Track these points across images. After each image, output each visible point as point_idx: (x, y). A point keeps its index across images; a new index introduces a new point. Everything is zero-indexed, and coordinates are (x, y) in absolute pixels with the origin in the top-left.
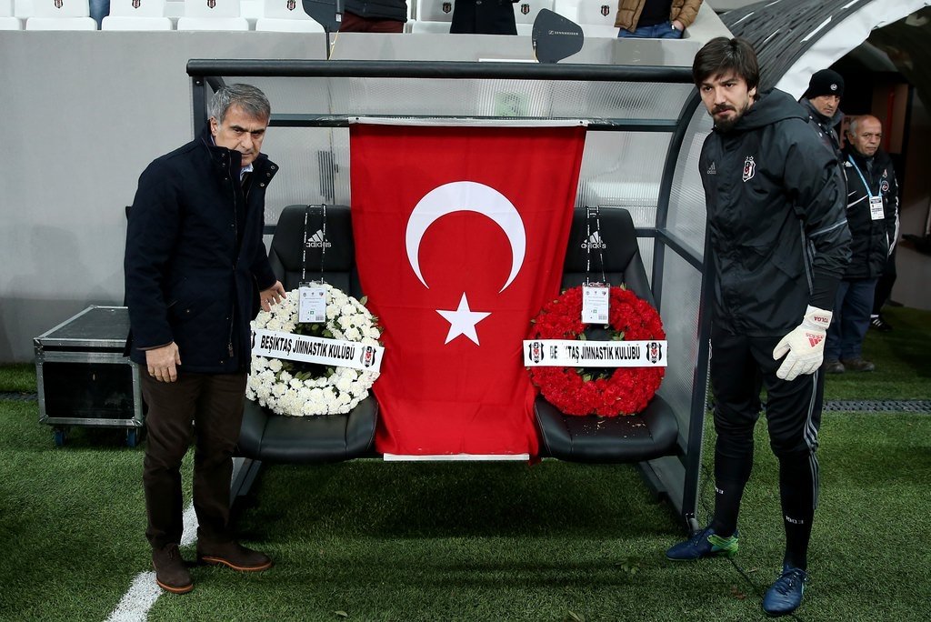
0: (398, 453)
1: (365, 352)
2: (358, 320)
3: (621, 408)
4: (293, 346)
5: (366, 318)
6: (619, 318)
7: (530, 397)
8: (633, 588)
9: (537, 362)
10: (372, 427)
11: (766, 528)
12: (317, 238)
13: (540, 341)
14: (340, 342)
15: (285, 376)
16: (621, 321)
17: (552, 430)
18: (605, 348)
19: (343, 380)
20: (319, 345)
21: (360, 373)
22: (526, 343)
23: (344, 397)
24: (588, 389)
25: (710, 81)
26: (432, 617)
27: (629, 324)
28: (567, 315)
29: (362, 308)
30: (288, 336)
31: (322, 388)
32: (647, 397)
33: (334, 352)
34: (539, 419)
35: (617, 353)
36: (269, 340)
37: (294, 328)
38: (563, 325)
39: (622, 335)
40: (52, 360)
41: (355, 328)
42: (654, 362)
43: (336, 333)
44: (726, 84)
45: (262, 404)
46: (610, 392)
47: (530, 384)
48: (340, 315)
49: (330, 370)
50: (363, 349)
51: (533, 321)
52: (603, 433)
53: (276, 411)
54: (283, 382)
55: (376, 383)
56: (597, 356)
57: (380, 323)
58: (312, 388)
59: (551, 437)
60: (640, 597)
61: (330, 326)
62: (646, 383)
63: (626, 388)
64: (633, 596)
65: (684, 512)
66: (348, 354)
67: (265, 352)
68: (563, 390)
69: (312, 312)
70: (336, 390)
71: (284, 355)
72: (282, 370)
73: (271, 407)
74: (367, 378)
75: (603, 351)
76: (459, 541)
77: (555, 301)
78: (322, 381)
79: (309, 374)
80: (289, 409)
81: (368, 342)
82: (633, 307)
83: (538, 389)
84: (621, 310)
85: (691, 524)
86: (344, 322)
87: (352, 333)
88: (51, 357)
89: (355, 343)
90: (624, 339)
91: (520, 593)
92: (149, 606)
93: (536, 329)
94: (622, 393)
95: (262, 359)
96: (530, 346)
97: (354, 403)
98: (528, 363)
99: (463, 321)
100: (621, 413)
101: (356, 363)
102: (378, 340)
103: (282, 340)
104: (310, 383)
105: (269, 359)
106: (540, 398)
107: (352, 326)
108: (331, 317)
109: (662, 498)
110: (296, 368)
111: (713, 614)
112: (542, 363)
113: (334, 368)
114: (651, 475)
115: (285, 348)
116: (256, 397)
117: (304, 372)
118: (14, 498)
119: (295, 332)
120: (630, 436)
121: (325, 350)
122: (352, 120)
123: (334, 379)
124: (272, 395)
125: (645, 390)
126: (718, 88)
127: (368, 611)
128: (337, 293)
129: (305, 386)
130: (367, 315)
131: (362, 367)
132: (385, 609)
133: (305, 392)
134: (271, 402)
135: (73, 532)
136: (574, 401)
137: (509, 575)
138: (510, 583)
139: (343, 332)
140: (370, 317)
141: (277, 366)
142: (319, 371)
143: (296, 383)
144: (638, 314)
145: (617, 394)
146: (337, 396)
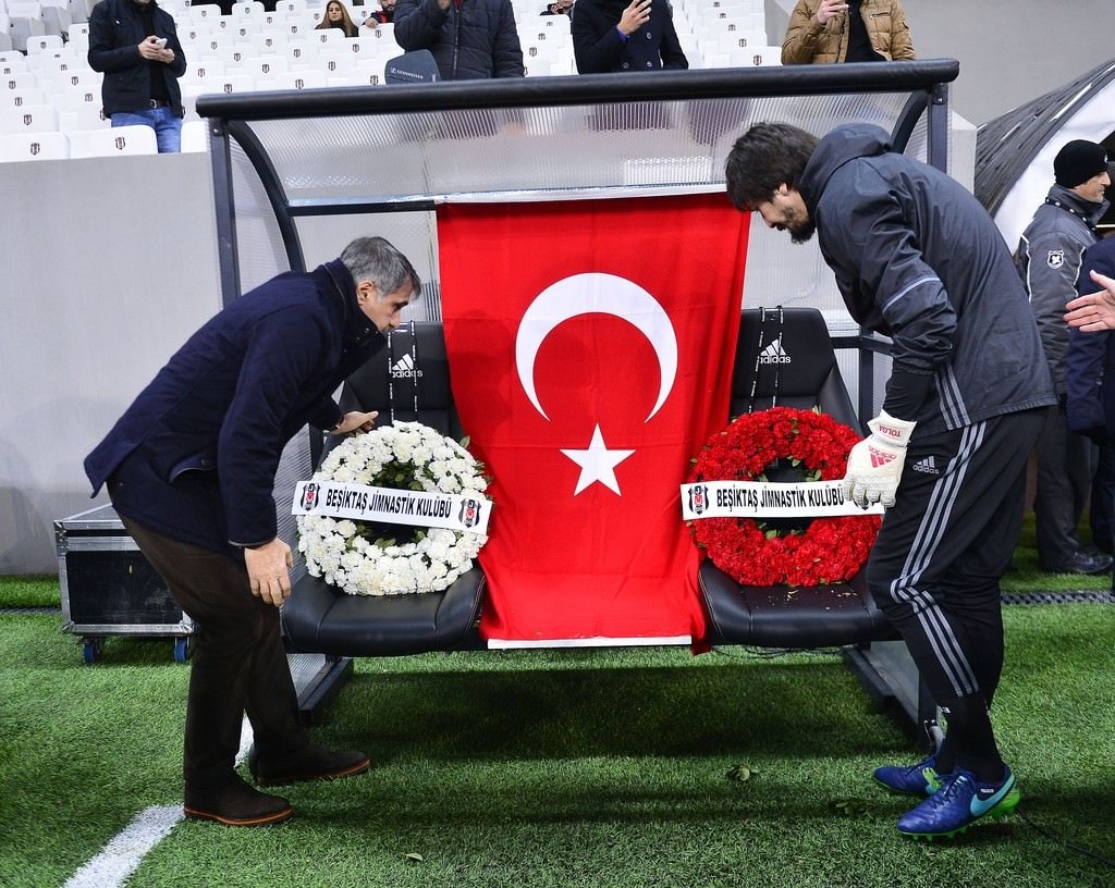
0: (509, 637)
1: (466, 508)
2: (456, 466)
3: (822, 574)
4: (369, 501)
5: (467, 464)
6: (812, 450)
7: (693, 563)
8: (847, 822)
9: (699, 513)
10: (472, 604)
11: (1046, 743)
12: (405, 366)
13: (702, 485)
14: (432, 495)
15: (360, 542)
16: (815, 453)
17: (721, 602)
18: (793, 493)
19: (436, 545)
20: (404, 499)
21: (459, 535)
22: (685, 488)
23: (438, 568)
24: (773, 548)
26: (545, 861)
27: (826, 458)
28: (739, 448)
29: (462, 451)
30: (362, 488)
31: (408, 557)
32: (857, 559)
33: (423, 509)
34: (704, 588)
35: (811, 498)
36: (337, 495)
37: (372, 479)
38: (733, 461)
39: (819, 474)
40: (77, 548)
41: (452, 477)
43: (428, 483)
45: (329, 580)
46: (804, 551)
47: (692, 545)
48: (432, 461)
49: (420, 533)
50: (463, 503)
51: (694, 460)
52: (795, 604)
53: (347, 590)
54: (356, 549)
55: (483, 550)
56: (784, 503)
57: (486, 470)
58: (394, 557)
59: (721, 611)
60: (856, 833)
61: (418, 474)
62: (855, 539)
63: (826, 546)
64: (847, 832)
65: (921, 719)
66: (443, 510)
67: (332, 511)
68: (738, 550)
70: (427, 559)
71: (357, 514)
72: (356, 535)
73: (340, 584)
74: (468, 544)
75: (791, 496)
76: (597, 761)
77: (723, 433)
78: (409, 548)
79: (393, 541)
80: (364, 585)
81: (469, 494)
82: (831, 434)
83: (703, 551)
84: (814, 438)
85: (932, 735)
86: (437, 469)
87: (448, 483)
88: (76, 544)
89: (452, 495)
90: (820, 480)
91: (677, 827)
93: (697, 469)
94: (822, 552)
95: (328, 521)
96: (690, 492)
97: (452, 577)
98: (689, 515)
99: (598, 463)
100: (823, 581)
101: (453, 522)
102: (485, 493)
103: (355, 494)
104: (393, 550)
105: (338, 520)
106: (706, 563)
107: (448, 474)
108: (419, 462)
109: (888, 705)
110: (376, 533)
111: (971, 857)
112: (706, 514)
113: (425, 529)
114: (873, 678)
115: (358, 504)
116: (320, 572)
117: (386, 538)
119: (373, 484)
120: (834, 607)
121: (411, 506)
122: (439, 199)
123: (425, 544)
124: (342, 568)
125: (854, 548)
127: (454, 853)
128: (429, 432)
129: (385, 555)
130: (470, 460)
131: (461, 527)
132: (478, 850)
133: (385, 563)
134: (341, 581)
135: (74, 760)
136: (754, 564)
137: (663, 806)
138: (663, 817)
139: (436, 481)
140: (475, 463)
141: (348, 529)
142: (405, 535)
143: (373, 551)
144: (839, 444)
145: (814, 554)
146: (429, 566)
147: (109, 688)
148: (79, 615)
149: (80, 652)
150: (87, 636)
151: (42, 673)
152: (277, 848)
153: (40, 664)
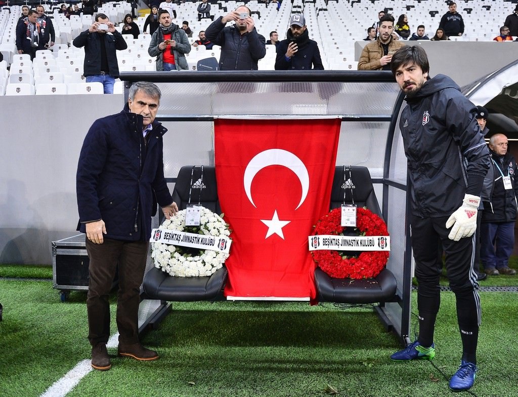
0: (235, 296)
1: (221, 242)
2: (218, 225)
3: (364, 274)
4: (182, 238)
5: (223, 224)
6: (362, 224)
7: (312, 268)
8: (369, 375)
9: (316, 248)
10: (221, 281)
11: (452, 346)
12: (199, 184)
13: (317, 236)
14: (207, 236)
15: (177, 255)
16: (363, 226)
17: (323, 284)
18: (354, 240)
19: (207, 257)
20: (196, 238)
21: (217, 253)
22: (310, 238)
23: (208, 266)
24: (345, 263)
25: (400, 69)
26: (245, 386)
27: (368, 227)
28: (333, 222)
29: (221, 219)
30: (179, 233)
31: (196, 261)
32: (379, 269)
33: (203, 242)
34: (316, 280)
35: (361, 243)
36: (168, 235)
37: (183, 229)
38: (330, 227)
39: (365, 233)
40: (61, 254)
41: (216, 229)
42: (383, 248)
43: (206, 231)
44: (409, 70)
45: (163, 270)
46: (357, 265)
47: (313, 261)
48: (208, 222)
49: (202, 252)
50: (220, 240)
51: (314, 226)
52: (353, 286)
53: (171, 274)
54: (175, 257)
55: (227, 260)
56: (350, 244)
57: (230, 227)
58: (191, 261)
59: (322, 288)
60: (372, 379)
61: (202, 228)
62: (378, 261)
63: (366, 263)
64: (368, 378)
65: (402, 335)
66: (211, 243)
67: (166, 241)
68: (330, 263)
69: (192, 220)
70: (204, 263)
71: (176, 243)
72: (175, 252)
73: (168, 272)
74: (221, 257)
75: (353, 242)
76: (269, 348)
77: (327, 216)
78: (197, 258)
79: (191, 255)
80: (177, 273)
81: (222, 237)
82: (370, 218)
83: (317, 264)
84: (363, 219)
85: (406, 341)
86: (210, 226)
87: (214, 232)
88: (60, 252)
89: (216, 237)
90: (365, 236)
91: (300, 375)
92: (83, 376)
93: (316, 230)
94: (365, 265)
95: (164, 245)
96: (312, 239)
97: (214, 270)
98: (311, 248)
99: (275, 226)
100: (364, 277)
101: (215, 248)
102: (229, 236)
103: (176, 235)
104: (190, 258)
105: (168, 245)
106: (318, 268)
107: (214, 228)
108: (203, 223)
109: (390, 329)
110: (184, 251)
111: (418, 389)
112: (318, 248)
113: (204, 250)
114: (384, 318)
115: (177, 239)
116: (160, 266)
117: (188, 253)
118: (29, 324)
119: (183, 231)
120: (368, 287)
121: (199, 241)
122: (215, 117)
123: (203, 257)
124: (168, 265)
125: (378, 264)
126: (405, 72)
127: (208, 382)
128: (207, 211)
129: (187, 260)
130: (223, 222)
131: (218, 250)
132: (218, 381)
133: (187, 263)
134: (168, 269)
135: (55, 340)
136: (337, 270)
137: (295, 366)
138: (295, 370)
139: (209, 231)
140: (226, 224)
141: (173, 249)
142: (195, 252)
143: (182, 258)
144: (373, 222)
145: (361, 266)
146: (204, 265)
147: (70, 312)
148: (59, 281)
149: (59, 297)
150: (62, 290)
151: (44, 305)
152: (136, 378)
153: (42, 301)
